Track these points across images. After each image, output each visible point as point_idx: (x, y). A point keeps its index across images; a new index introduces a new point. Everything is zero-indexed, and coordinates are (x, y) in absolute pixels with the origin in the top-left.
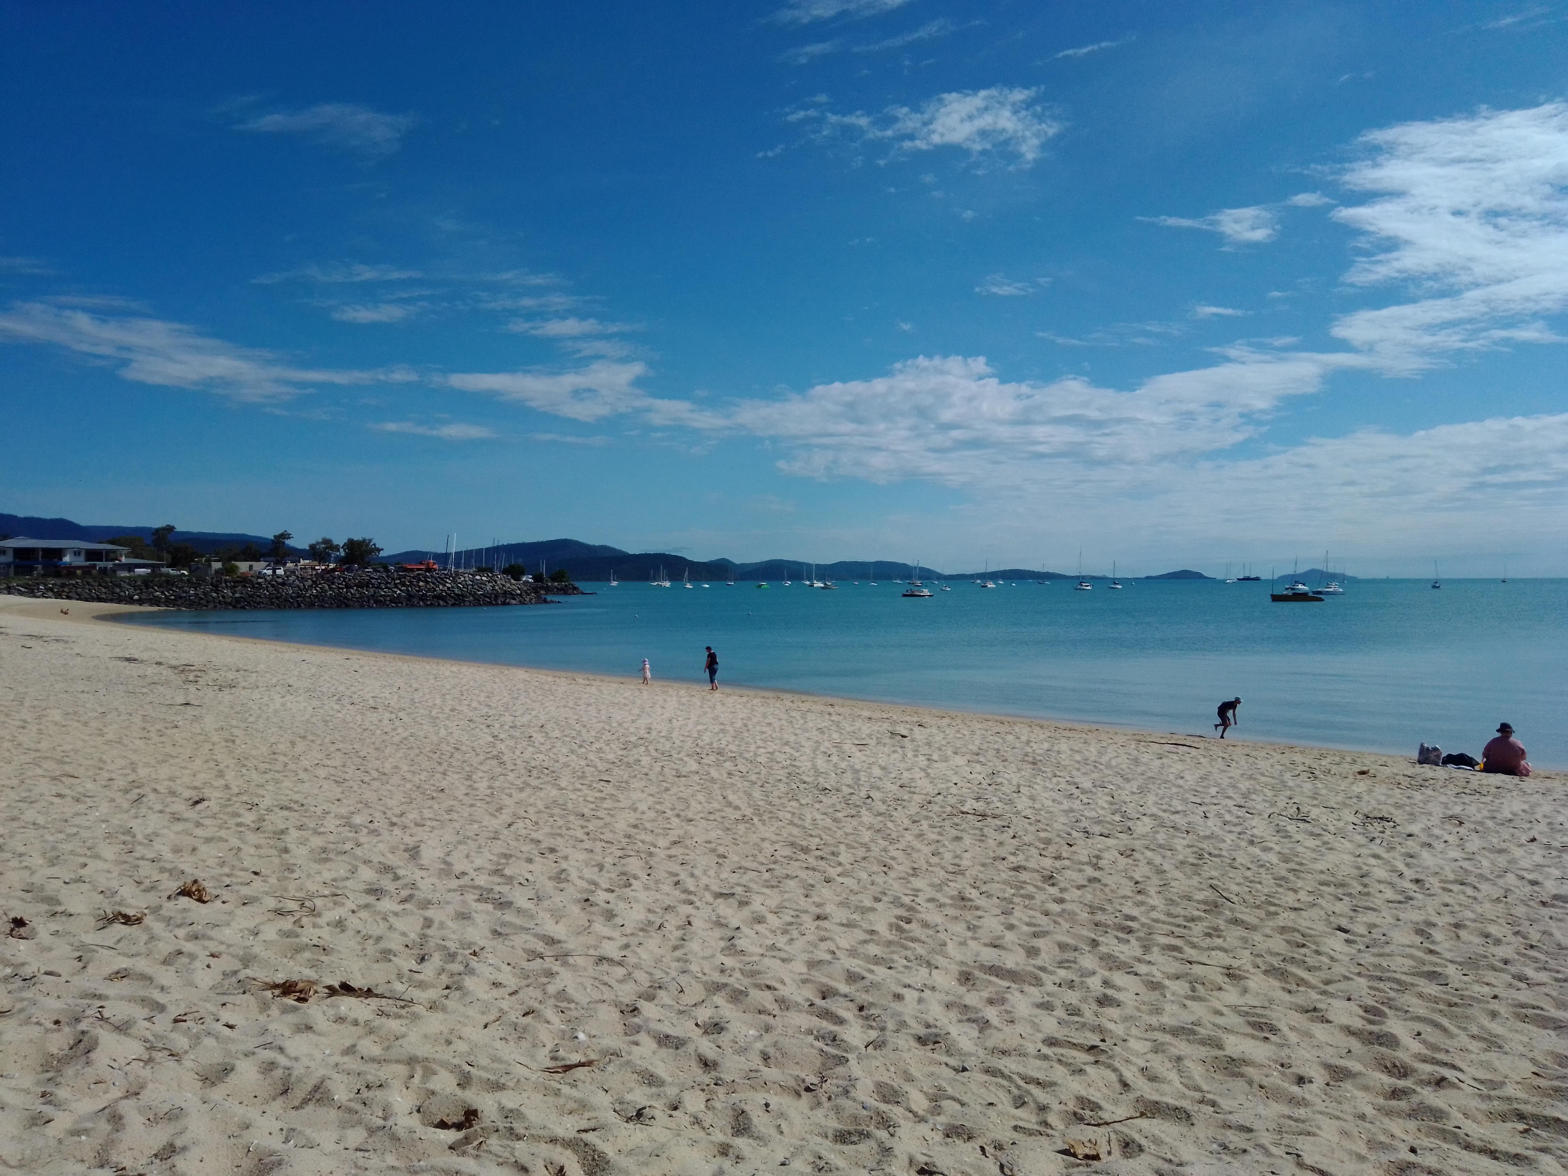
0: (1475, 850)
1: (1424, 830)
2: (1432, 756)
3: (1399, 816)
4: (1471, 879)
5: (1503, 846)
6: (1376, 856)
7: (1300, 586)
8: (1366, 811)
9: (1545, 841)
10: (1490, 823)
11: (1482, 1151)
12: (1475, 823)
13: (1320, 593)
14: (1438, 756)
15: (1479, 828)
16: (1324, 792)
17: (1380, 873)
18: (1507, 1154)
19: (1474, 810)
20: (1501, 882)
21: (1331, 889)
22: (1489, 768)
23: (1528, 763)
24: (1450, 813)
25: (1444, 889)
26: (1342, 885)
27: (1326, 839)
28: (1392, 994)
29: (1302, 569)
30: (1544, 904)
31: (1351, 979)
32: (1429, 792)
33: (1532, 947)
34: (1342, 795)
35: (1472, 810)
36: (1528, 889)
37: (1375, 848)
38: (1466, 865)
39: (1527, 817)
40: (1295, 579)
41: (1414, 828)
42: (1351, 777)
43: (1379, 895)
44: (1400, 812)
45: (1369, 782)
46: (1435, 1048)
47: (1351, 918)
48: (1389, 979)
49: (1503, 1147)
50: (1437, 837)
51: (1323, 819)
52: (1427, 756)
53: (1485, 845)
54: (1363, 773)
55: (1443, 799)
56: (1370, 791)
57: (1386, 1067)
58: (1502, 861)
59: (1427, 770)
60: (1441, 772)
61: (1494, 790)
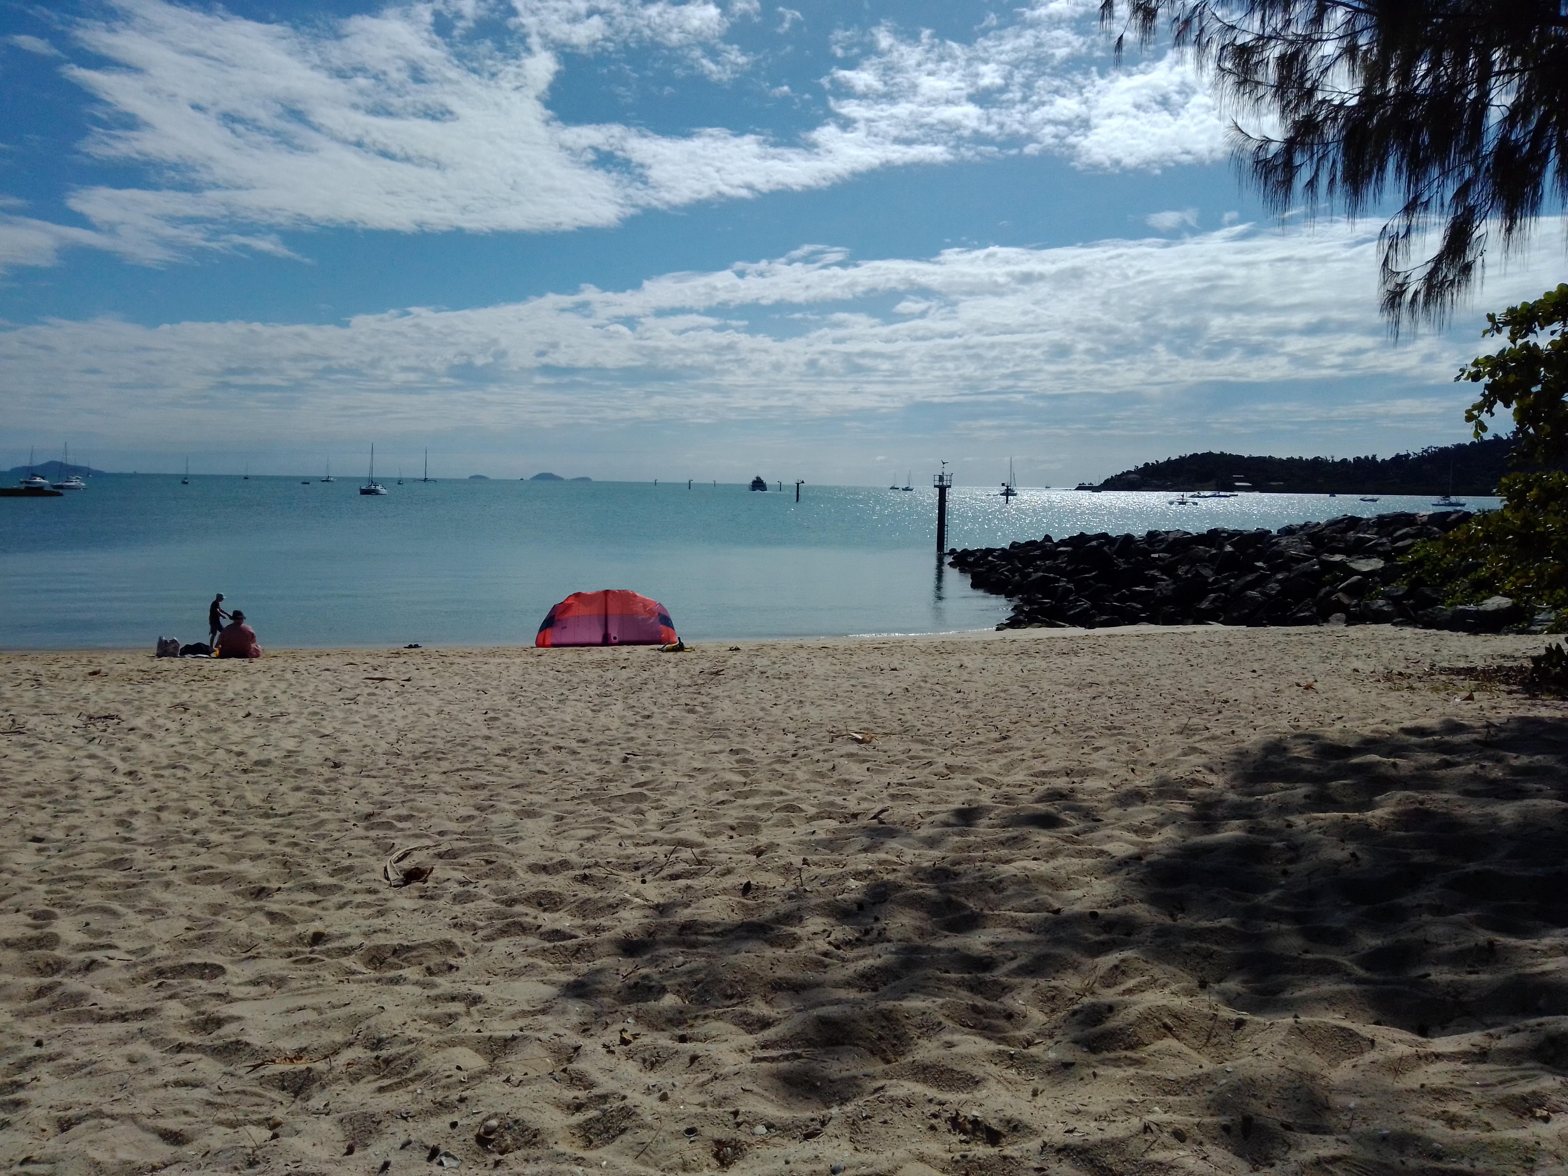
0: (194, 732)
1: (148, 721)
2: (171, 648)
3: (125, 712)
4: (184, 761)
5: (220, 724)
6: (91, 757)
7: (38, 480)
8: (91, 712)
9: (257, 714)
10: (213, 706)
11: (113, 1019)
12: (200, 707)
13: (61, 487)
14: (176, 648)
15: (202, 711)
16: (47, 698)
17: (93, 772)
18: (137, 1013)
19: (201, 696)
20: (211, 759)
21: (36, 800)
22: (222, 656)
23: (258, 645)
24: (177, 701)
25: (156, 776)
26: (49, 793)
27: (39, 748)
28: (71, 892)
29: (39, 461)
30: (245, 771)
31: (30, 889)
32: (161, 684)
33: (224, 812)
34: (68, 699)
35: (198, 695)
36: (234, 760)
37: (94, 749)
38: (182, 749)
39: (247, 695)
40: (33, 472)
41: (138, 722)
42: (80, 679)
43: (88, 795)
44: (129, 707)
45: (99, 682)
46: (99, 934)
47: (50, 825)
48: (72, 878)
49: (133, 1007)
50: (160, 727)
51: (41, 728)
52: (166, 649)
53: (203, 726)
54: (94, 673)
55: (173, 689)
56: (99, 691)
57: (38, 969)
58: (215, 739)
59: (165, 663)
60: (178, 663)
61: (221, 673)
